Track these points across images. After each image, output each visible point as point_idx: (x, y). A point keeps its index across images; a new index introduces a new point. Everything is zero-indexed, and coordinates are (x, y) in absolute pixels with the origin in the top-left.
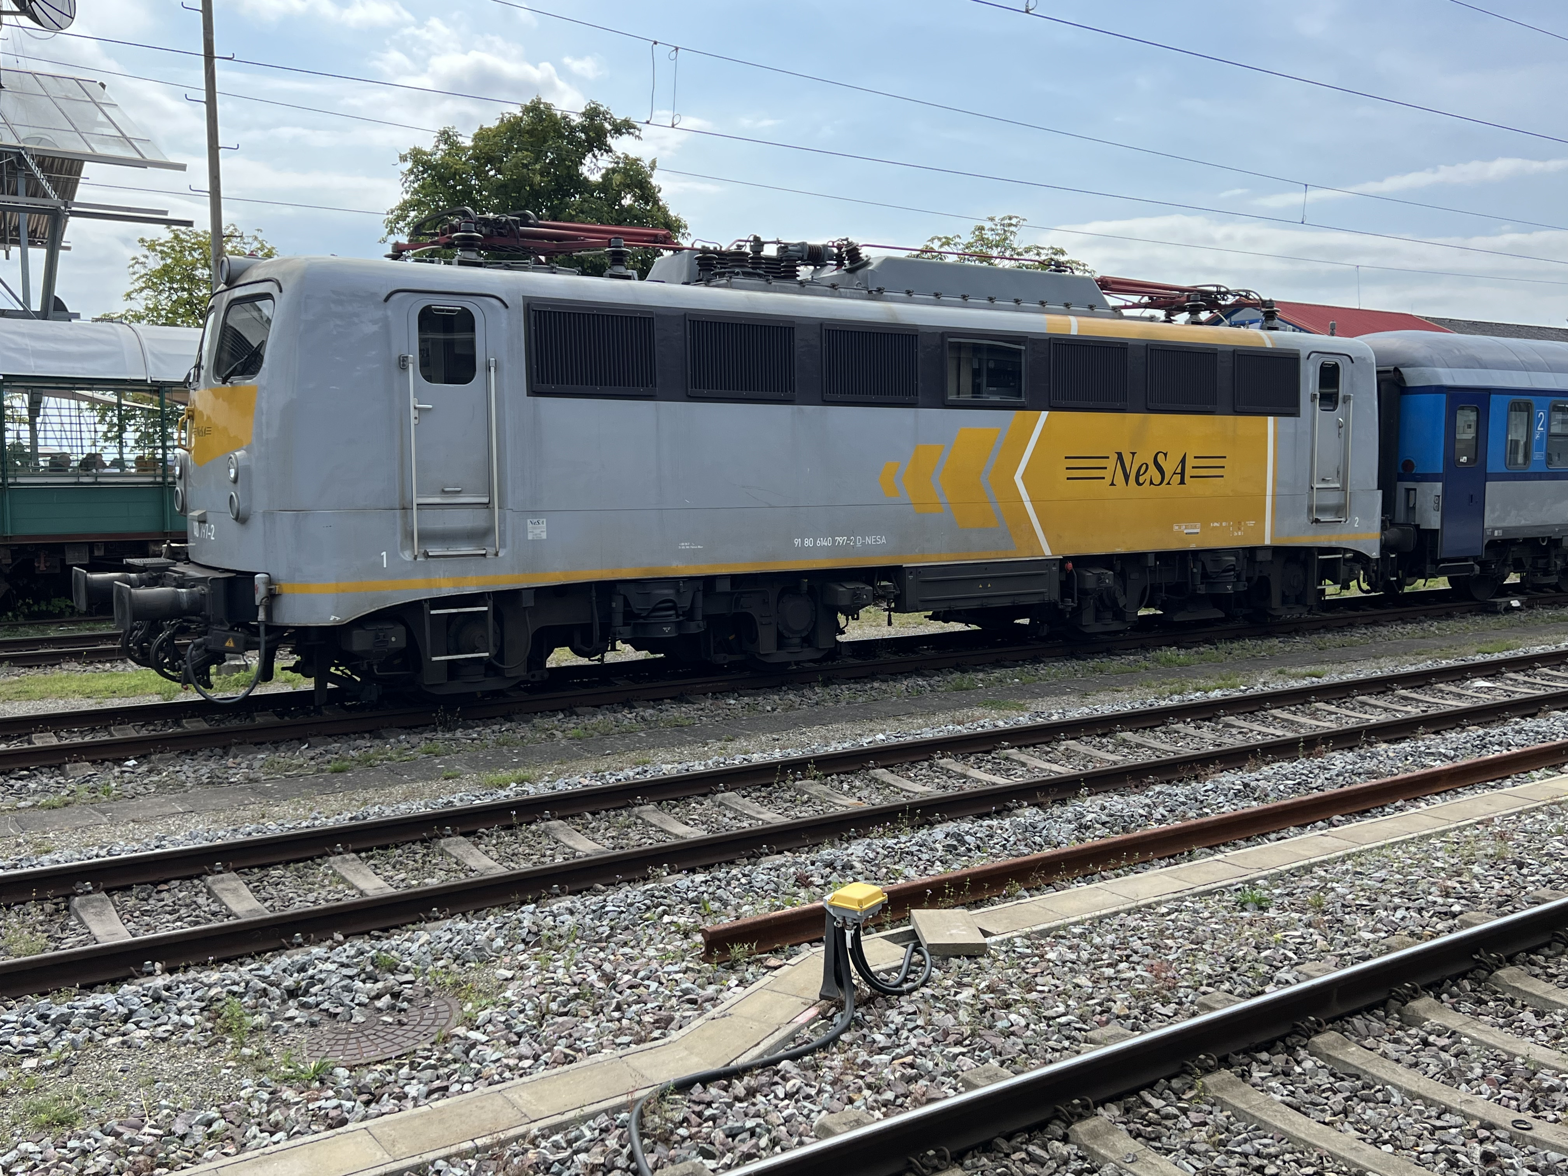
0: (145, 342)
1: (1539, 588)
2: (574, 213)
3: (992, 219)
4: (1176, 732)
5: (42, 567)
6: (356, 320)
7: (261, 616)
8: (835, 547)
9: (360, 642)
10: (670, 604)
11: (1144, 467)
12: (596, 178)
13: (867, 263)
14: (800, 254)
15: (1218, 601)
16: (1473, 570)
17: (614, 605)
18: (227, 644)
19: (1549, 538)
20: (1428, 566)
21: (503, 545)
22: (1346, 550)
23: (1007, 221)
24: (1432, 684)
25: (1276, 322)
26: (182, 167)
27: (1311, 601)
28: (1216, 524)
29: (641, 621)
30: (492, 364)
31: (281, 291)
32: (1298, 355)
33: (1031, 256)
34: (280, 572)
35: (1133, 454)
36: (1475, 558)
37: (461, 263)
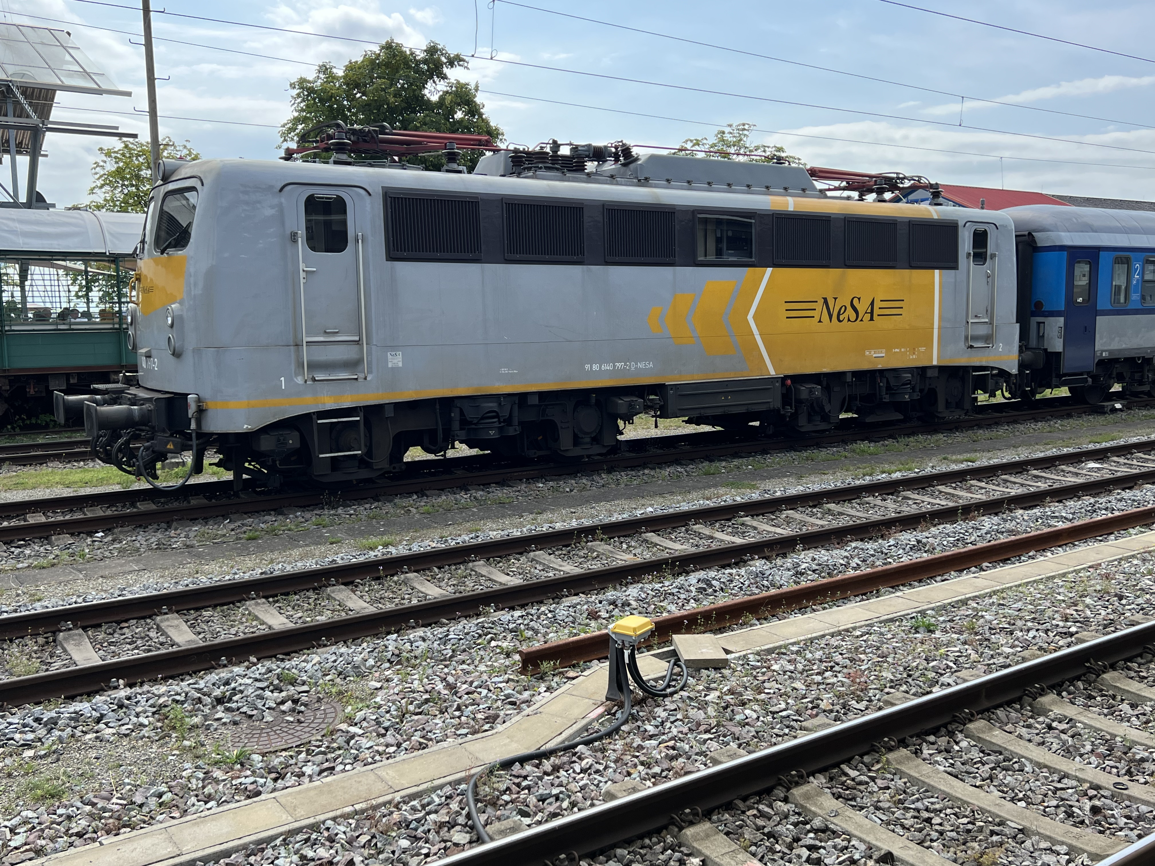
0: (104, 225)
1: (1136, 394)
2: (418, 125)
3: (730, 126)
4: (867, 503)
5: (32, 392)
6: (258, 205)
7: (193, 426)
8: (615, 370)
9: (266, 444)
10: (494, 414)
11: (843, 308)
12: (435, 98)
13: (637, 159)
14: (587, 153)
15: (899, 407)
16: (1087, 381)
17: (453, 415)
18: (168, 447)
19: (1143, 357)
20: (1054, 379)
21: (370, 372)
22: (993, 368)
23: (742, 127)
24: (1056, 466)
25: (941, 200)
26: (129, 94)
27: (967, 406)
28: (897, 350)
29: (473, 426)
30: (360, 237)
31: (203, 185)
32: (957, 224)
33: (759, 152)
34: (206, 394)
35: (835, 299)
36: (1088, 373)
37: (336, 163)
